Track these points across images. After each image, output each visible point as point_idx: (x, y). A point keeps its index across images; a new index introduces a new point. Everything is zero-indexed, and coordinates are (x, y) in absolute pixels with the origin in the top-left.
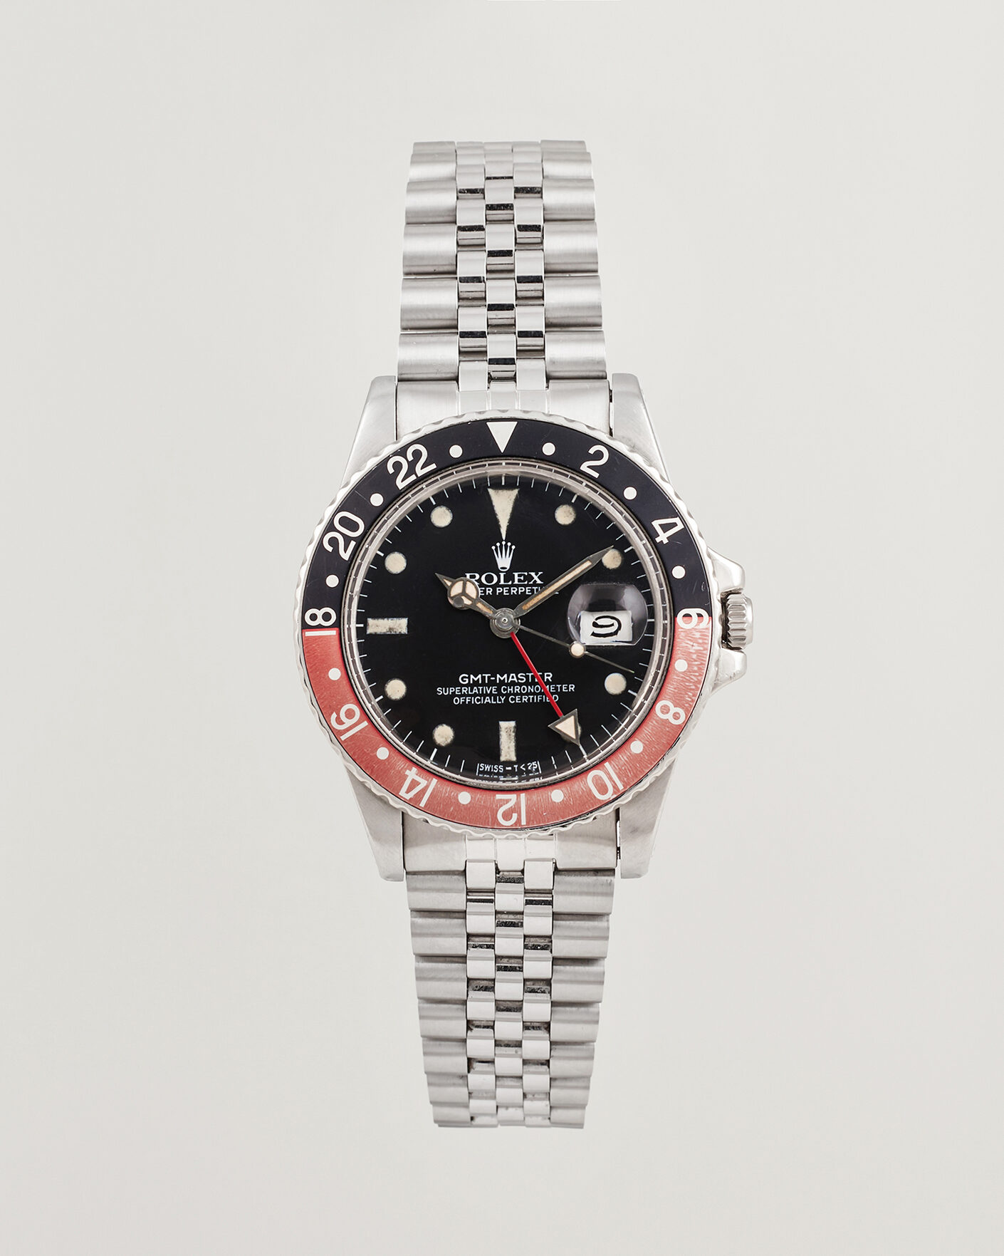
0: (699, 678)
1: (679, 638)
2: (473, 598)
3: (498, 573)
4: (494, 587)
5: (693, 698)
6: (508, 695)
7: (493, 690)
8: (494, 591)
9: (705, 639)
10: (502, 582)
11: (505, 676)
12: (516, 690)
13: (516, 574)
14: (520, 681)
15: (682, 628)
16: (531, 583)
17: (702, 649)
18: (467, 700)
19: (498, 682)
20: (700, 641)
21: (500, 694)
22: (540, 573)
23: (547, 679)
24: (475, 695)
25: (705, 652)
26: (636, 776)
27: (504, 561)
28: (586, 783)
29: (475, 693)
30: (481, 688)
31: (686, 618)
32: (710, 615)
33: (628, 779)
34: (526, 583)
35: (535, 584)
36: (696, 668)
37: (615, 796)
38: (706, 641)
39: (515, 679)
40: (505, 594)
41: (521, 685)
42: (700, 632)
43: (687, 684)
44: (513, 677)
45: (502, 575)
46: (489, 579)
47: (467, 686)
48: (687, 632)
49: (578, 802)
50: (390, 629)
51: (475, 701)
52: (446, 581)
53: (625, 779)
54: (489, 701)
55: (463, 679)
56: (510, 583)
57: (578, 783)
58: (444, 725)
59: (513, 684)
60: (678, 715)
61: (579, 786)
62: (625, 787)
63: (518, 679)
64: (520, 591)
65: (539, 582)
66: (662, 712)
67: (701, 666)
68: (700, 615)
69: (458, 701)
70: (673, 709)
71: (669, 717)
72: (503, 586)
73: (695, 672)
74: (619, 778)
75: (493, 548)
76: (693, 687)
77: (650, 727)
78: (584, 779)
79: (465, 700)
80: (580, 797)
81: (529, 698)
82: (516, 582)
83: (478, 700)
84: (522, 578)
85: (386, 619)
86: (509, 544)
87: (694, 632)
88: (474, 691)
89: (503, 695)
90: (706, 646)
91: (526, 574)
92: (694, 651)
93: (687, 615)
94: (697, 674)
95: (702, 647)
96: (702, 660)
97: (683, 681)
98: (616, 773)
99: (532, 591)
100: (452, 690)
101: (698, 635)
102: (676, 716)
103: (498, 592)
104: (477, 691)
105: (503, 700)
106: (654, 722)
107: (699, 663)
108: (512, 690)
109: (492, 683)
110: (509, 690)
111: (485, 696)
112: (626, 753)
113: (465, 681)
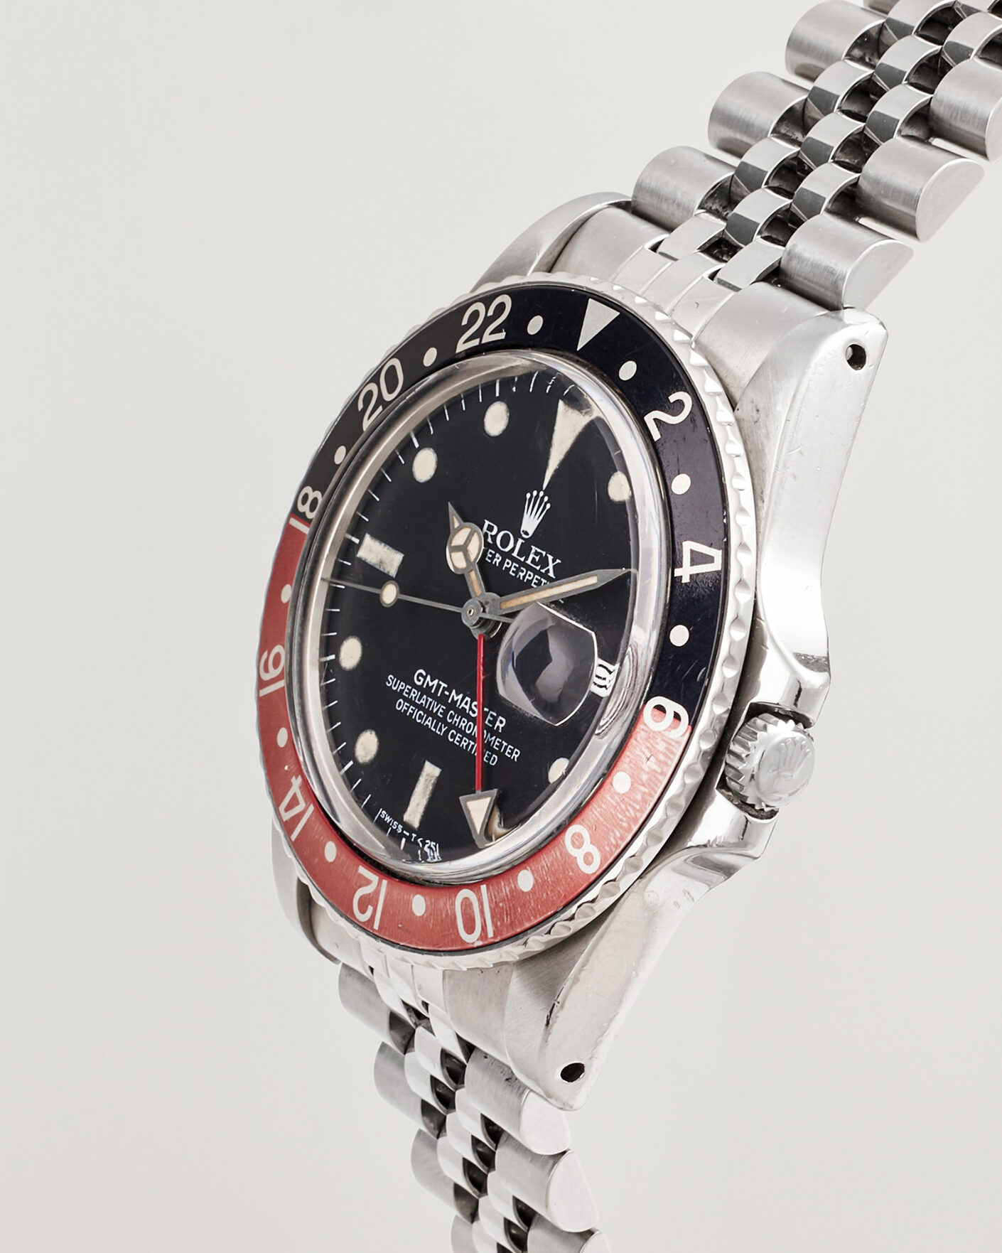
0: (639, 815)
1: (636, 740)
2: (470, 561)
3: (517, 536)
4: (506, 556)
5: (619, 842)
6: (451, 726)
7: (441, 710)
8: (502, 563)
9: (669, 758)
10: (515, 554)
11: (461, 696)
12: (462, 723)
13: (534, 549)
14: (471, 713)
15: (645, 725)
16: (543, 571)
17: (659, 770)
18: (410, 711)
19: (449, 701)
20: (661, 757)
21: (444, 721)
22: (558, 561)
23: (498, 727)
24: (420, 707)
25: (661, 778)
26: (512, 924)
27: (530, 523)
28: (453, 904)
29: (422, 704)
30: (430, 700)
31: (657, 712)
32: (693, 723)
33: (501, 925)
34: (538, 568)
35: (545, 576)
36: (639, 797)
37: (480, 943)
38: (669, 762)
39: (467, 707)
40: (511, 573)
41: (470, 719)
42: (668, 743)
43: (620, 816)
44: (466, 704)
45: (520, 541)
46: (505, 541)
47: (419, 688)
48: (652, 735)
49: (438, 928)
50: (381, 562)
51: (417, 714)
52: (456, 521)
53: (499, 924)
54: (430, 724)
55: (422, 677)
56: (522, 559)
57: (444, 898)
58: (374, 733)
59: (462, 713)
60: (590, 859)
61: (445, 904)
62: (495, 937)
63: (471, 709)
64: (527, 577)
65: (551, 574)
66: (573, 844)
67: (646, 797)
68: (677, 716)
69: (401, 706)
70: (588, 847)
71: (578, 854)
72: (514, 560)
73: (635, 801)
74: (493, 917)
75: (528, 495)
76: (625, 825)
77: (551, 859)
78: (453, 895)
79: (408, 708)
80: (442, 921)
81: (469, 743)
82: (529, 562)
83: (421, 718)
84: (537, 558)
85: (383, 544)
86: (546, 499)
87: (659, 740)
88: (421, 701)
89: (446, 724)
90: (665, 769)
91: (544, 553)
92: (647, 769)
93: (660, 708)
94: (638, 807)
95: (662, 769)
96: (653, 789)
97: (615, 808)
98: (490, 907)
99: (539, 583)
100: (401, 686)
101: (661, 746)
102: (588, 859)
103: (506, 565)
104: (424, 702)
105: (443, 730)
106: (558, 854)
107: (647, 791)
108: (458, 721)
109: (442, 700)
110: (455, 719)
111: (429, 713)
112: (510, 883)
113: (419, 681)
